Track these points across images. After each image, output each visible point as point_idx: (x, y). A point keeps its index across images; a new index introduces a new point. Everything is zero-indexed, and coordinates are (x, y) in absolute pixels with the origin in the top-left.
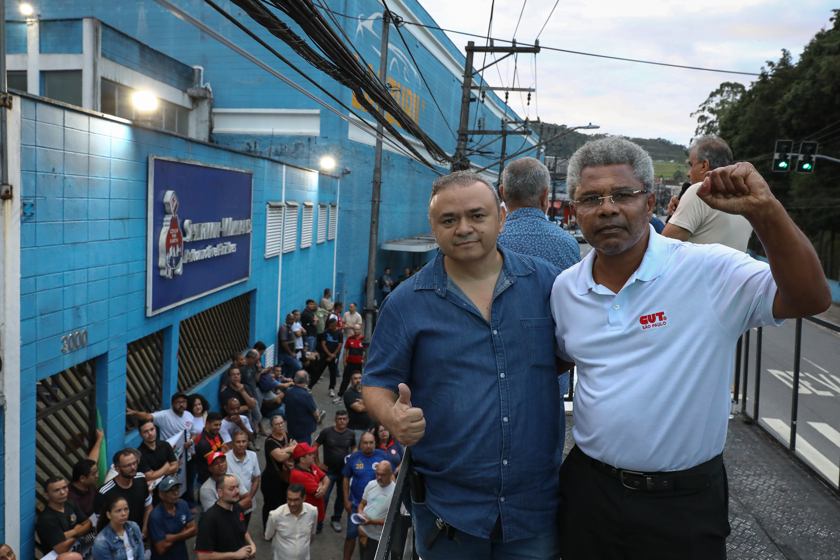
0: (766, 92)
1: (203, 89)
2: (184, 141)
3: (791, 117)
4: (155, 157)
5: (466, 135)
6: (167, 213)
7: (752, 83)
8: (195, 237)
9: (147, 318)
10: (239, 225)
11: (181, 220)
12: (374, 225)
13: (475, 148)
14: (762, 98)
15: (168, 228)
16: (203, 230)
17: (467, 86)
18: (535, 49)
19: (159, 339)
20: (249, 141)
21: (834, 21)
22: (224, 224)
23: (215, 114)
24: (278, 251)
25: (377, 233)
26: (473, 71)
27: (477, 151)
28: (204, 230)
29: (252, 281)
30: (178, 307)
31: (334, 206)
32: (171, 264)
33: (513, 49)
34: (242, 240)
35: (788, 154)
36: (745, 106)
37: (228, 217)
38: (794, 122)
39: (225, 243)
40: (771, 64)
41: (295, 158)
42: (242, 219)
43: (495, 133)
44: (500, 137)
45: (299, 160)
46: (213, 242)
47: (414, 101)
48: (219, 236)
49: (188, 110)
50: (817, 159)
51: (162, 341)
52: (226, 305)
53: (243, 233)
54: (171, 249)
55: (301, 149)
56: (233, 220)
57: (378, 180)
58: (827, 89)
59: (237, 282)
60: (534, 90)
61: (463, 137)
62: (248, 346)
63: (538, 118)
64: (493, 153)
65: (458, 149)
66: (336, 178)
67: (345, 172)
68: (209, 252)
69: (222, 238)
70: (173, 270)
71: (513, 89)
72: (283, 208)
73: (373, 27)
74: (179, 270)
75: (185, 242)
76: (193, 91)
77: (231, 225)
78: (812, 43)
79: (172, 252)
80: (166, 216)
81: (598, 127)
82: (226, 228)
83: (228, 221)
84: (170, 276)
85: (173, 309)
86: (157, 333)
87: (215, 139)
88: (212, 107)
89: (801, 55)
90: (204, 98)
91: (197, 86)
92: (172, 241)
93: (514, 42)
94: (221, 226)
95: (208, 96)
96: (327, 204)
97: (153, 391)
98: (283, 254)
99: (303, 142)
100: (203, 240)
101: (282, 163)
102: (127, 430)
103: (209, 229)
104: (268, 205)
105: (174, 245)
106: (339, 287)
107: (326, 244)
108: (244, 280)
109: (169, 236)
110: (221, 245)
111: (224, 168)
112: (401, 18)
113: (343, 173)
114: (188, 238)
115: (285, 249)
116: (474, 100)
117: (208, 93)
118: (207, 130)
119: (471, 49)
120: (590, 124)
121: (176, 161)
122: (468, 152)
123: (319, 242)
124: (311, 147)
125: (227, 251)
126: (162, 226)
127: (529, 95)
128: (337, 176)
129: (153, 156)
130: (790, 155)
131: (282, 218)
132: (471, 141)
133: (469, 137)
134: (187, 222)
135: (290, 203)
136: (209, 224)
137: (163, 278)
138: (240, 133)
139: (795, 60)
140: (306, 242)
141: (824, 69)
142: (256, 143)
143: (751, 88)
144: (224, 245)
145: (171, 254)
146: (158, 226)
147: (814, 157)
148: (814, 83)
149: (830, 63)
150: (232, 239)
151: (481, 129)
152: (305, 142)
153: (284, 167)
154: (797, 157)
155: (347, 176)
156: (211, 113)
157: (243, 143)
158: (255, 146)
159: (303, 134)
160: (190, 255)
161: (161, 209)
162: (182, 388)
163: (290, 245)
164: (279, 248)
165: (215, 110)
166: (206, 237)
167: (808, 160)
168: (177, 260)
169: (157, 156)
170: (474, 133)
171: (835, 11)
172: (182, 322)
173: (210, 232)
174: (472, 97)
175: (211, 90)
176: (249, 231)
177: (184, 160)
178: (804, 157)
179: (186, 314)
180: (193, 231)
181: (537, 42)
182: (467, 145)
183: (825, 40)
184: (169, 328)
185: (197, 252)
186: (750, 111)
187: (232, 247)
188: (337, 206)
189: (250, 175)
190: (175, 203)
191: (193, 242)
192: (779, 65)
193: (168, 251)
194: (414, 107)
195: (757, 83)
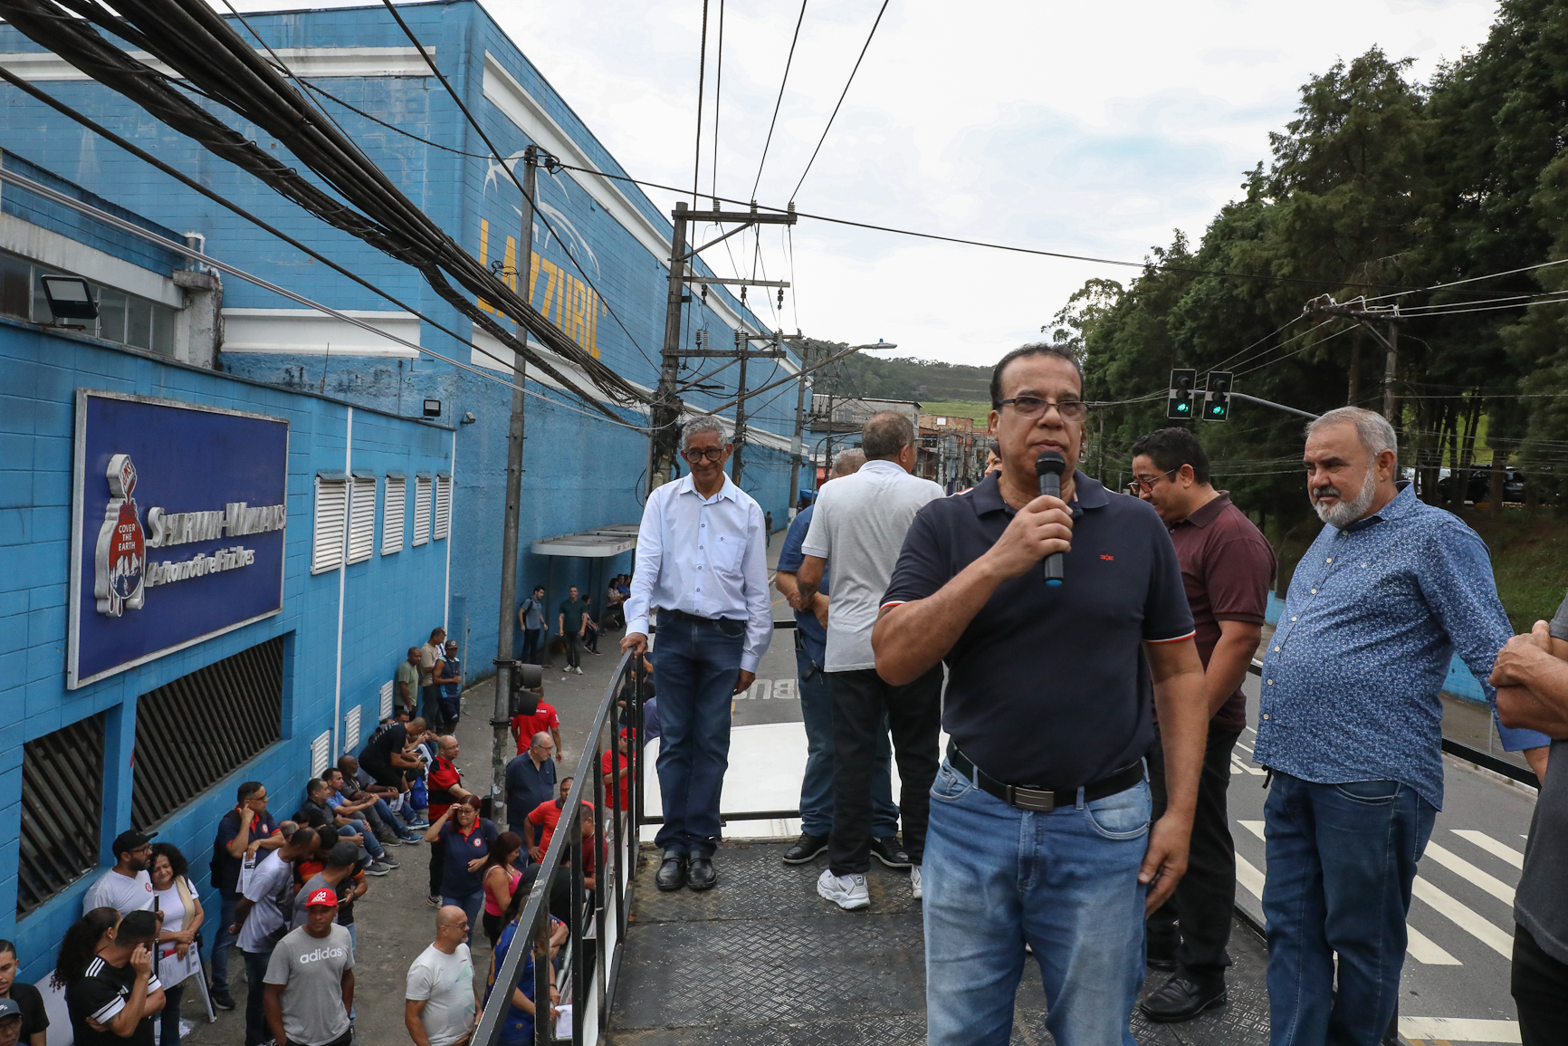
0: (1154, 294)
1: (203, 273)
2: (149, 364)
3: (1193, 332)
4: (89, 393)
5: (676, 358)
6: (113, 496)
7: (1133, 280)
8: (171, 538)
9: (67, 692)
10: (260, 516)
11: (142, 509)
12: (512, 512)
13: (692, 380)
14: (1147, 304)
15: (115, 522)
16: (187, 526)
17: (676, 277)
18: (789, 218)
19: (94, 731)
20: (289, 366)
21: (1248, 188)
22: (230, 514)
23: (224, 318)
24: (339, 561)
25: (517, 527)
26: (687, 251)
27: (696, 385)
28: (190, 525)
29: (283, 619)
30: (134, 668)
31: (445, 480)
32: (120, 590)
33: (753, 218)
34: (267, 543)
35: (1189, 391)
36: (1124, 316)
37: (239, 502)
38: (1196, 341)
39: (232, 549)
40: (1159, 251)
41: (375, 395)
42: (267, 505)
43: (724, 354)
44: (735, 361)
45: (382, 399)
46: (208, 547)
47: (589, 301)
48: (219, 537)
49: (176, 310)
50: (1233, 398)
51: (100, 734)
52: (233, 662)
53: (268, 530)
54: (120, 562)
55: (385, 380)
56: (249, 506)
57: (517, 433)
58: (1242, 291)
59: (255, 619)
60: (788, 285)
61: (672, 362)
62: (277, 735)
63: (799, 331)
64: (723, 388)
65: (662, 381)
66: (451, 430)
67: (465, 420)
68: (198, 566)
69: (227, 540)
70: (125, 601)
71: (753, 283)
72: (348, 484)
74: (137, 601)
75: (149, 548)
76: (184, 277)
77: (244, 517)
78: (1217, 222)
79: (122, 567)
80: (111, 500)
81: (895, 347)
82: (234, 521)
83: (237, 509)
84: (116, 611)
85: (124, 673)
86: (90, 719)
87: (224, 361)
88: (220, 306)
89: (1202, 239)
90: (206, 290)
91: (192, 268)
92: (125, 547)
93: (754, 205)
94: (225, 519)
95: (213, 285)
96: (432, 476)
97: (81, 832)
98: (347, 566)
99: (389, 369)
100: (187, 544)
101: (345, 405)
102: (21, 910)
103: (202, 523)
104: (318, 479)
105: (128, 554)
106: (456, 621)
107: (431, 547)
108: (270, 614)
109: (117, 538)
110: (223, 551)
111: (232, 413)
112: (557, 158)
113: (462, 423)
114: (156, 541)
115: (351, 557)
116: (688, 299)
117: (213, 281)
118: (211, 345)
119: (682, 215)
120: (881, 340)
121: (132, 400)
122: (679, 387)
123: (417, 543)
124: (403, 377)
125: (236, 562)
126: (102, 519)
127: (781, 293)
128: (451, 426)
129: (85, 391)
130: (1192, 393)
131: (346, 501)
132: (684, 367)
133: (681, 360)
134: (154, 511)
135: (361, 475)
136: (199, 514)
137: (103, 615)
138: (273, 352)
139: (1194, 247)
140: (392, 544)
141: (1236, 260)
142: (302, 369)
143: (1132, 288)
144: (230, 552)
145: (120, 571)
146: (94, 518)
147: (1228, 396)
148: (1222, 282)
149: (1244, 252)
150: (245, 541)
151: (702, 347)
152: (393, 368)
153: (350, 411)
154: (1203, 396)
155: (469, 427)
156: (217, 316)
157: (278, 369)
158: (301, 374)
159: (389, 355)
160: (160, 572)
161: (101, 489)
162: (141, 821)
163: (359, 551)
164: (339, 555)
165: (225, 311)
166: (194, 537)
167: (1220, 401)
168: (133, 582)
169: (95, 391)
170: (688, 354)
171: (1248, 173)
172: (143, 698)
173: (201, 529)
174: (685, 293)
175: (218, 275)
176: (281, 526)
177: (150, 398)
178: (1213, 396)
179: (151, 682)
180: (167, 528)
181: (791, 205)
182: (678, 375)
183: (1237, 216)
184: (116, 709)
185: (174, 566)
186: (1131, 324)
187: (245, 556)
188: (452, 480)
189: (282, 427)
190: (130, 476)
191: (167, 547)
192: (1171, 252)
193: (113, 565)
194: (589, 310)
195: (1140, 279)
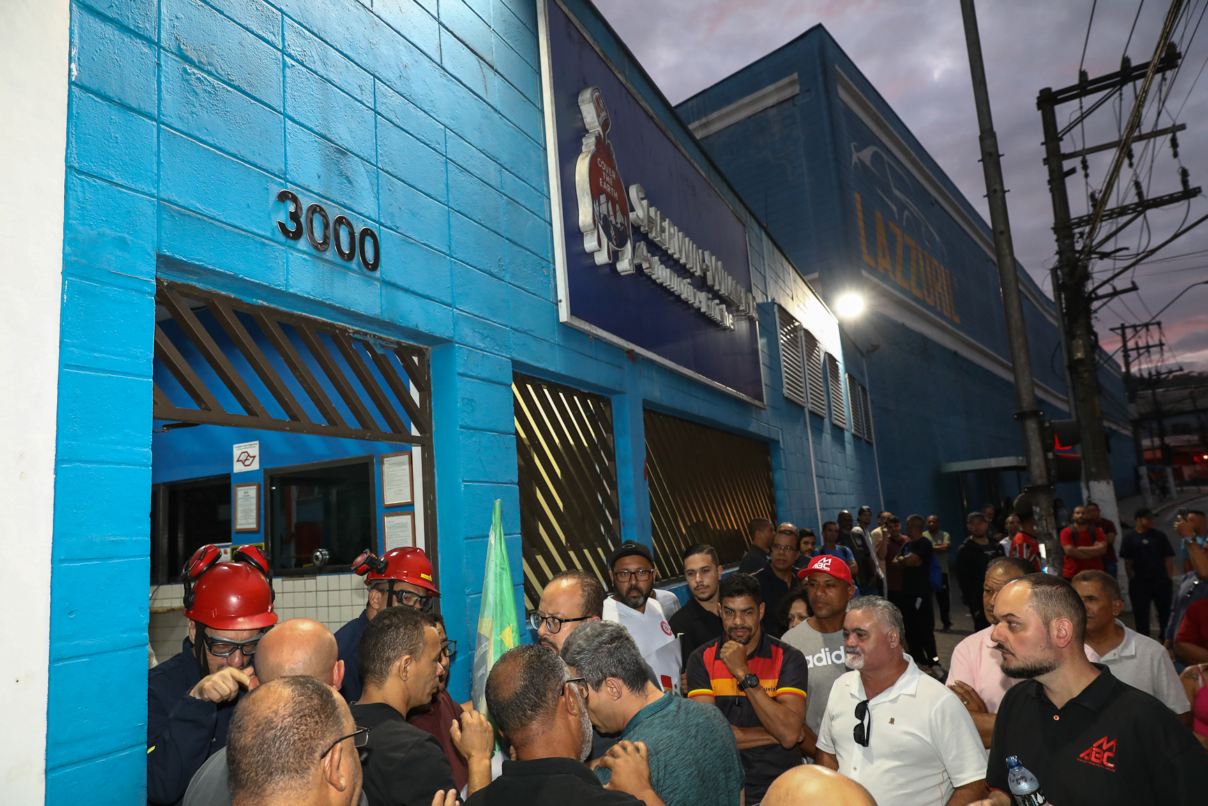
2: (612, 39)
5: (1070, 229)
6: (587, 131)
10: (735, 289)
17: (1054, 158)
18: (1169, 62)
22: (708, 261)
24: (802, 400)
26: (1060, 131)
31: (865, 393)
32: (607, 232)
39: (715, 300)
46: (693, 279)
54: (602, 198)
56: (724, 269)
60: (1183, 127)
61: (1066, 234)
66: (862, 354)
67: (871, 348)
72: (800, 334)
73: (872, 163)
77: (721, 275)
79: (608, 208)
82: (712, 272)
83: (714, 260)
84: (606, 256)
85: (624, 353)
92: (605, 186)
93: (1126, 59)
94: (704, 261)
96: (857, 381)
98: (809, 410)
101: (787, 259)
104: (777, 307)
105: (611, 199)
107: (864, 445)
108: (756, 402)
109: (597, 170)
111: (696, 167)
113: (868, 352)
115: (811, 406)
116: (1069, 174)
119: (1048, 99)
122: (1080, 256)
123: (855, 432)
125: (722, 317)
128: (861, 351)
131: (801, 351)
140: (838, 418)
144: (713, 302)
145: (604, 209)
153: (791, 269)
163: (815, 403)
164: (802, 395)
168: (621, 236)
174: (1065, 170)
177: (617, 68)
179: (655, 393)
187: (729, 318)
190: (604, 113)
